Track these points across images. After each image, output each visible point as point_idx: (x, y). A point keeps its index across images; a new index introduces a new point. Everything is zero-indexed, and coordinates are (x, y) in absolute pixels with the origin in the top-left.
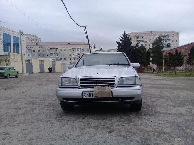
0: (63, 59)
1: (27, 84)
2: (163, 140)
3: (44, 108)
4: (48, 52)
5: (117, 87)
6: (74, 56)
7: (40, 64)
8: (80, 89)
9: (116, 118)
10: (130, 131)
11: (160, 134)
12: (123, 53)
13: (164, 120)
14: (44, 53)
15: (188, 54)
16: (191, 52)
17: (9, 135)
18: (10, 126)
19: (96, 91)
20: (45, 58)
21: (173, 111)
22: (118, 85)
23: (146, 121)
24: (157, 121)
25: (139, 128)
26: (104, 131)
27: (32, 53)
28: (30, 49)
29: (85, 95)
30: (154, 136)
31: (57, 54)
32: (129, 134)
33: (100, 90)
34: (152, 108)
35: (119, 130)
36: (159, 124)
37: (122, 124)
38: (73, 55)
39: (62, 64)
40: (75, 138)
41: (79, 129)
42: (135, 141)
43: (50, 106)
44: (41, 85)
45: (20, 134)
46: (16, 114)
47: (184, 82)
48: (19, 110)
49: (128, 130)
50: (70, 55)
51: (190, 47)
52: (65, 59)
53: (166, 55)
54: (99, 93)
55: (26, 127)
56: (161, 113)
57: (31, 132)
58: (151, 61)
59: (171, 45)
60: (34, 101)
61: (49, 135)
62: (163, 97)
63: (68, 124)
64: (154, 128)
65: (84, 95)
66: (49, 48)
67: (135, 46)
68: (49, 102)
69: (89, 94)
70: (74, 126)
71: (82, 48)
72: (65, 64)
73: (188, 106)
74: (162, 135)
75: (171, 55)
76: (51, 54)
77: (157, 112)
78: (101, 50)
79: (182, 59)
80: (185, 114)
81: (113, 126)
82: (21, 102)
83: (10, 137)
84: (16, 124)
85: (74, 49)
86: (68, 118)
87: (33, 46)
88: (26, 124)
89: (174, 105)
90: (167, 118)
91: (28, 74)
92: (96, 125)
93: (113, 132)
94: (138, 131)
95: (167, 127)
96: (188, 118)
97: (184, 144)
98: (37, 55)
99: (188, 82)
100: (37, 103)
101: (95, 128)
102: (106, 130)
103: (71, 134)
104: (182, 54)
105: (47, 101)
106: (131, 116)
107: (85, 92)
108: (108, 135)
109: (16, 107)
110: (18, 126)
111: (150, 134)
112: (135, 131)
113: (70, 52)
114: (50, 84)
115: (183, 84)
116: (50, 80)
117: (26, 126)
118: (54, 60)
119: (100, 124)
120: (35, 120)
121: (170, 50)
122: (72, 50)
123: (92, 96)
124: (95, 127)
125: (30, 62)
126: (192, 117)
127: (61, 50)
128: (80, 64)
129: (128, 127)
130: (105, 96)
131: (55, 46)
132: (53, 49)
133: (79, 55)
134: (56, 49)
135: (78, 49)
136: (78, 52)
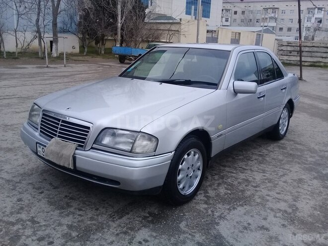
0: (285, 30)
4: (259, 16)
8: (39, 134)
14: (251, 17)
20: (252, 28)
22: (94, 146)
27: (231, 18)
28: (229, 10)
31: (276, 19)
38: (306, 21)
39: (276, 39)
52: (289, 29)
65: (38, 149)
66: (262, 8)
69: (43, 150)
72: (281, 40)
76: (265, 19)
85: (310, 10)
87: (235, 5)
98: (239, 21)
107: (39, 145)
122: (306, 12)
127: (283, 12)
131: (274, 4)
132: (269, 10)
133: (318, 22)
134: (274, 9)
135: (320, 9)
136: (317, 16)
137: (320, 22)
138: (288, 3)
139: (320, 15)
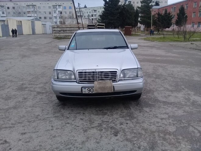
0: (43, 18)
1: (8, 55)
2: (170, 144)
3: (36, 96)
4: (24, 10)
5: (119, 80)
6: (55, 15)
7: (17, 25)
8: (79, 83)
9: (118, 111)
10: (135, 131)
11: (165, 135)
12: (120, 32)
13: (165, 113)
14: (20, 11)
15: (177, 15)
16: (180, 12)
17: (8, 145)
18: (5, 128)
19: (97, 86)
20: (22, 18)
21: (172, 99)
22: (120, 79)
23: (148, 116)
24: (159, 115)
25: (143, 127)
26: (109, 133)
27: (6, 11)
28: (3, 6)
29: (85, 90)
30: (160, 139)
31: (36, 12)
32: (134, 137)
33: (101, 85)
34: (150, 95)
35: (124, 130)
36: (162, 119)
37: (124, 121)
38: (53, 13)
39: (42, 24)
40: (81, 146)
41: (83, 132)
42: (143, 148)
43: (43, 93)
44: (24, 56)
45: (20, 142)
46: (7, 107)
47: (174, 51)
48: (9, 101)
49: (132, 130)
50: (50, 13)
51: (179, 7)
52: (45, 18)
53: (155, 15)
54: (100, 88)
55: (24, 130)
56: (160, 102)
57: (31, 137)
58: (139, 22)
59: (160, 2)
60: (23, 84)
61: (52, 142)
62: (158, 77)
63: (68, 123)
64: (157, 127)
65: (83, 90)
66: (25, 5)
67: (122, 5)
68: (40, 85)
69: (89, 90)
70: (76, 126)
71: (64, 5)
72: (45, 24)
73: (184, 90)
74: (167, 136)
75: (160, 16)
76: (29, 12)
77: (157, 101)
78: (85, 7)
79: (170, 20)
80: (183, 103)
81: (116, 125)
82: (9, 87)
83: (10, 147)
84: (11, 126)
85: (54, 7)
86: (66, 112)
87: (6, 3)
88: (23, 125)
89: (170, 88)
90: (167, 110)
91: (5, 38)
92: (98, 124)
93: (118, 134)
94: (143, 132)
95: (170, 124)
96: (187, 108)
97: (190, 150)
98: (12, 13)
99: (178, 51)
100: (26, 88)
101: (98, 129)
102: (111, 132)
103: (76, 140)
104: (171, 15)
105: (37, 85)
106: (131, 108)
107: (85, 87)
108: (114, 139)
109: (4, 96)
110: (14, 128)
111: (156, 135)
112: (140, 131)
113: (50, 10)
114: (34, 55)
115: (174, 55)
116: (33, 47)
117: (23, 128)
118: (33, 19)
119: (103, 122)
120: (31, 118)
121: (159, 9)
122: (52, 7)
123: (92, 91)
124: (98, 126)
125: (6, 23)
126: (191, 108)
127: (39, 7)
128: (73, 46)
129: (132, 125)
130: (106, 91)
131: (32, 2)
132: (30, 6)
133: (60, 13)
134: (34, 6)
135: (60, 6)
136: (59, 10)
137: (61, 13)
138: (41, 2)
139: (60, 9)
